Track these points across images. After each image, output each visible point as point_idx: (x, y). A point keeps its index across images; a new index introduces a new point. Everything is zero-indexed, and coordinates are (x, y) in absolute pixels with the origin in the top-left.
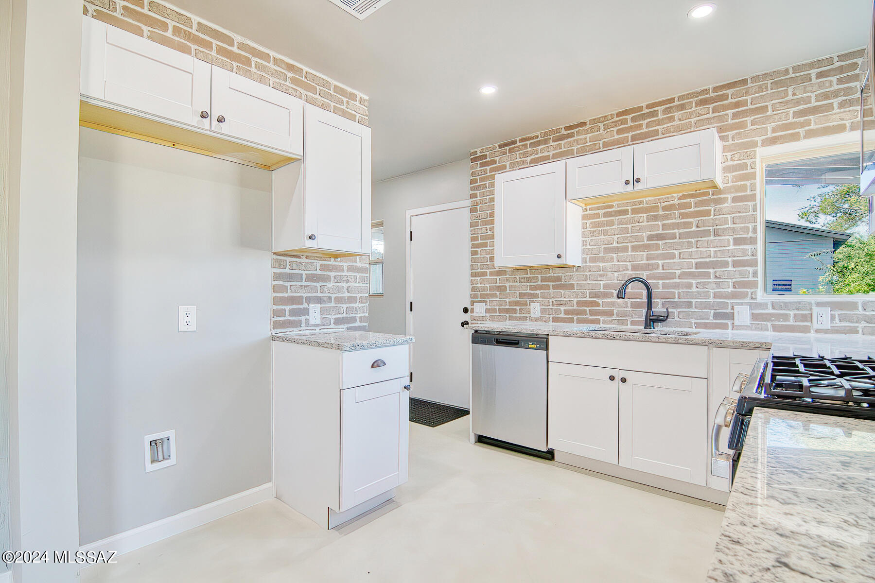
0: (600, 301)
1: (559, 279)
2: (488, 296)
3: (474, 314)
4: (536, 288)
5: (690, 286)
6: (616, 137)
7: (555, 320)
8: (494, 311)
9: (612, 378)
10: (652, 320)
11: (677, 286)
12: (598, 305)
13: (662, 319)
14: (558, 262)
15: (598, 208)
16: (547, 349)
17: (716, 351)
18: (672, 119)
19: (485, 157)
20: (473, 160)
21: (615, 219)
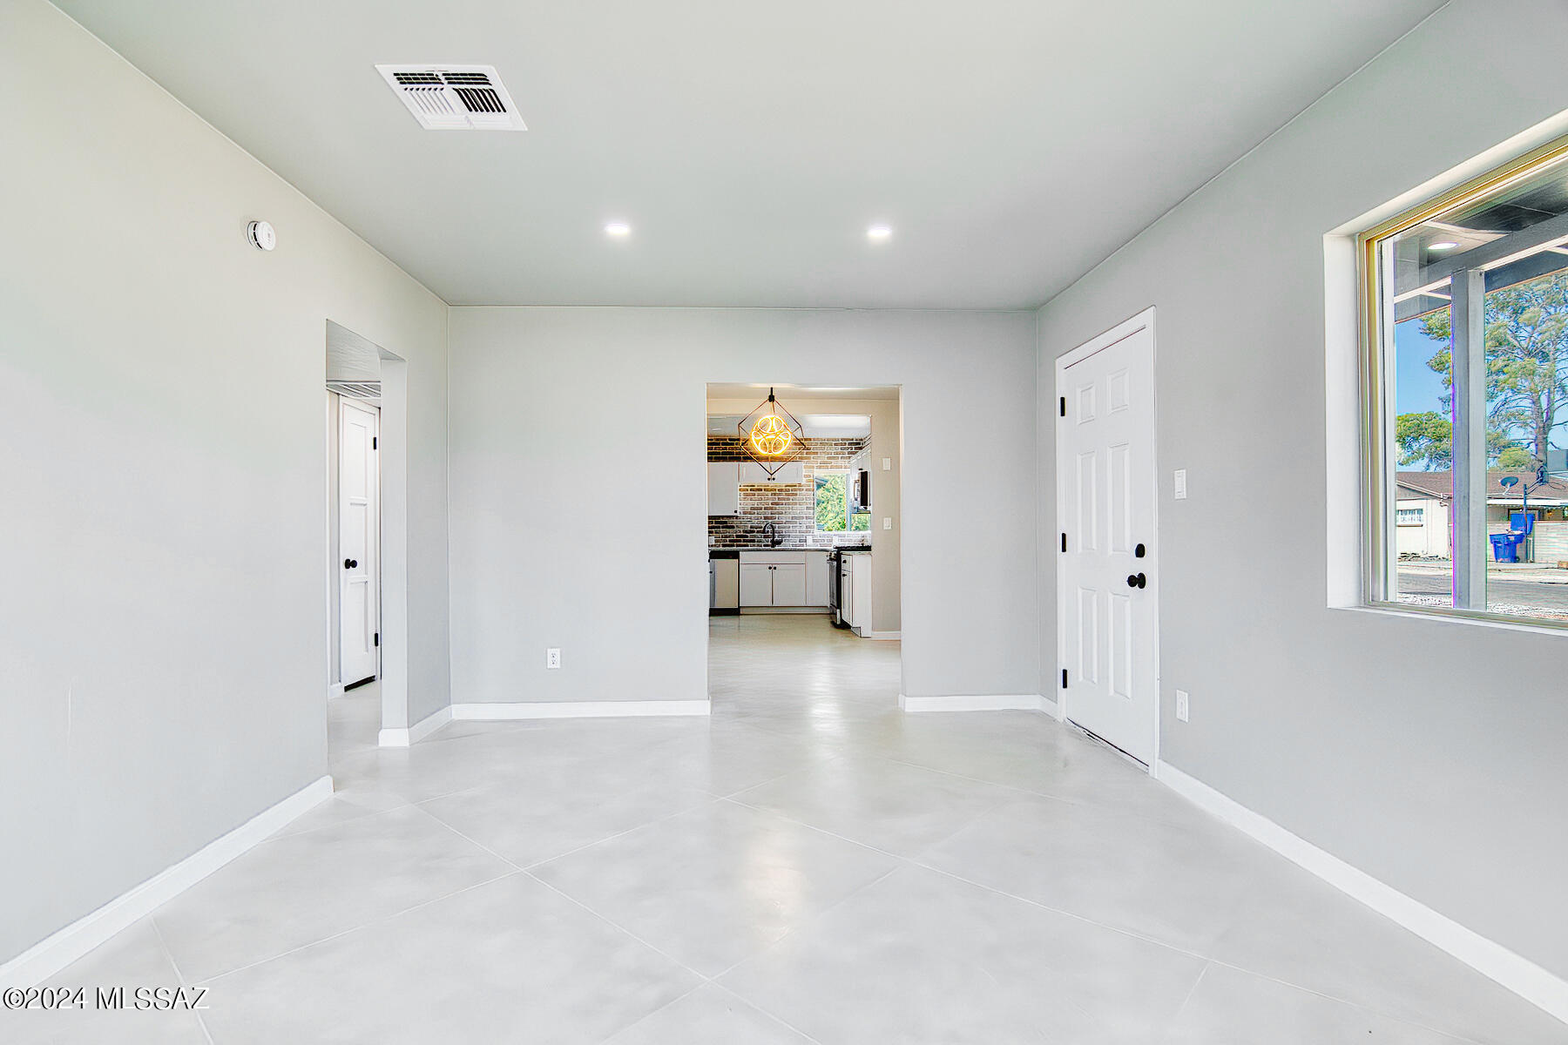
0: (749, 535)
1: (726, 522)
5: (789, 527)
7: (724, 546)
9: (770, 568)
10: (774, 543)
11: (784, 528)
12: (747, 537)
13: (779, 543)
14: (735, 514)
15: (747, 486)
16: (738, 559)
17: (809, 553)
21: (756, 493)
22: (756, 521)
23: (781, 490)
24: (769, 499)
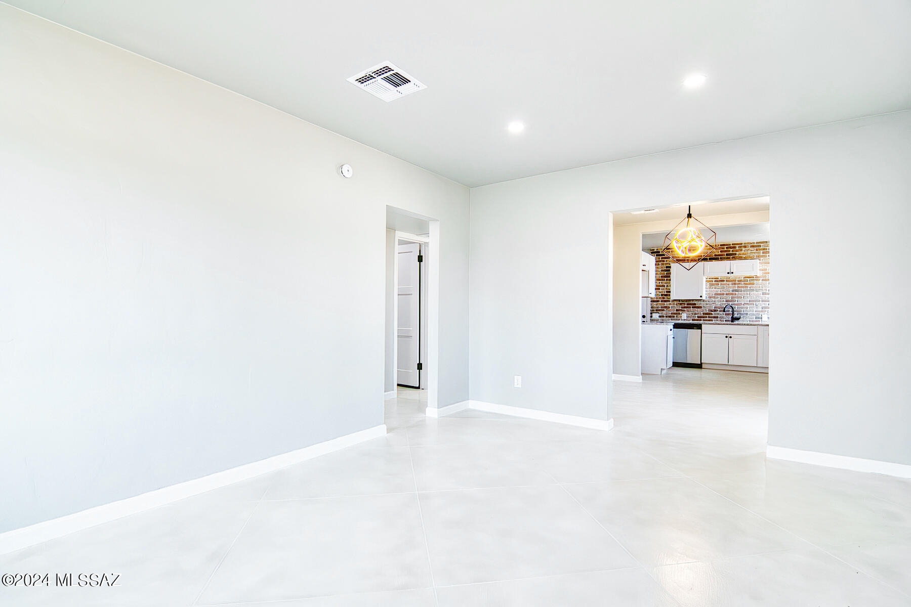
0: (713, 313)
1: (695, 304)
2: (660, 310)
3: (653, 318)
4: (684, 308)
5: (747, 308)
6: (720, 253)
7: (693, 320)
8: (663, 317)
9: (727, 337)
10: (733, 319)
11: (742, 308)
13: (738, 319)
14: (701, 298)
15: (712, 278)
16: (701, 329)
17: (759, 327)
18: (741, 250)
19: (659, 252)
20: (652, 253)
21: (719, 283)
22: (719, 303)
23: (741, 281)
24: (730, 288)
